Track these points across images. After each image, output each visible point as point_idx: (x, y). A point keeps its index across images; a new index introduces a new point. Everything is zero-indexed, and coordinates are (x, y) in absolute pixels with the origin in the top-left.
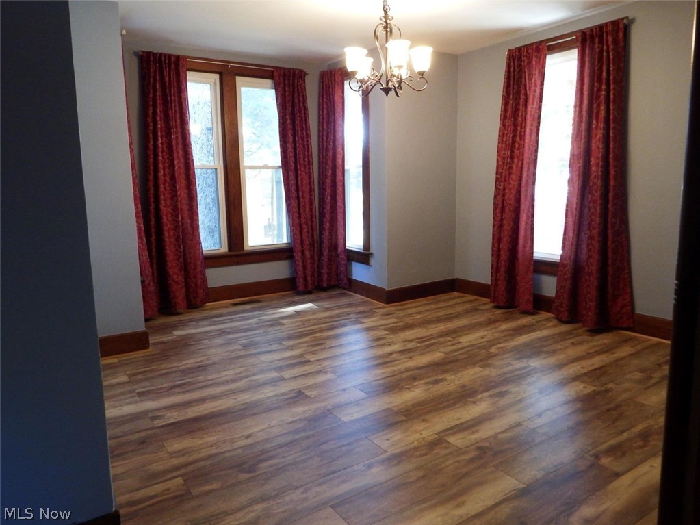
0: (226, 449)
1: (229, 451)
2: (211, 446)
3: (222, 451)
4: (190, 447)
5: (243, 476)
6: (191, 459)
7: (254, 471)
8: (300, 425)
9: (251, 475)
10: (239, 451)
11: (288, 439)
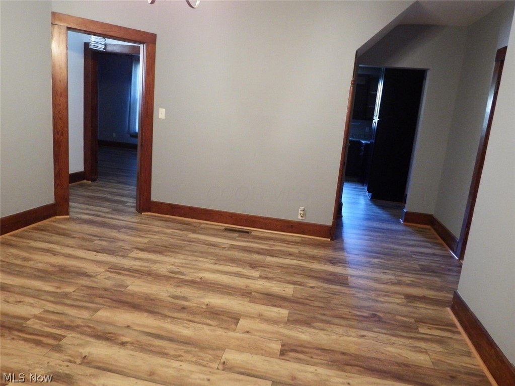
0: (384, 336)
1: (382, 333)
2: (394, 343)
3: (387, 336)
4: (411, 351)
5: (381, 315)
6: (410, 341)
7: (373, 314)
8: (320, 324)
9: (376, 313)
10: (376, 330)
11: (337, 321)
